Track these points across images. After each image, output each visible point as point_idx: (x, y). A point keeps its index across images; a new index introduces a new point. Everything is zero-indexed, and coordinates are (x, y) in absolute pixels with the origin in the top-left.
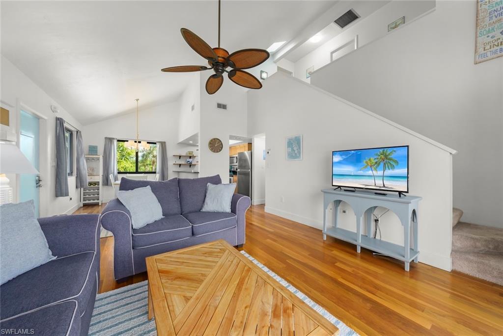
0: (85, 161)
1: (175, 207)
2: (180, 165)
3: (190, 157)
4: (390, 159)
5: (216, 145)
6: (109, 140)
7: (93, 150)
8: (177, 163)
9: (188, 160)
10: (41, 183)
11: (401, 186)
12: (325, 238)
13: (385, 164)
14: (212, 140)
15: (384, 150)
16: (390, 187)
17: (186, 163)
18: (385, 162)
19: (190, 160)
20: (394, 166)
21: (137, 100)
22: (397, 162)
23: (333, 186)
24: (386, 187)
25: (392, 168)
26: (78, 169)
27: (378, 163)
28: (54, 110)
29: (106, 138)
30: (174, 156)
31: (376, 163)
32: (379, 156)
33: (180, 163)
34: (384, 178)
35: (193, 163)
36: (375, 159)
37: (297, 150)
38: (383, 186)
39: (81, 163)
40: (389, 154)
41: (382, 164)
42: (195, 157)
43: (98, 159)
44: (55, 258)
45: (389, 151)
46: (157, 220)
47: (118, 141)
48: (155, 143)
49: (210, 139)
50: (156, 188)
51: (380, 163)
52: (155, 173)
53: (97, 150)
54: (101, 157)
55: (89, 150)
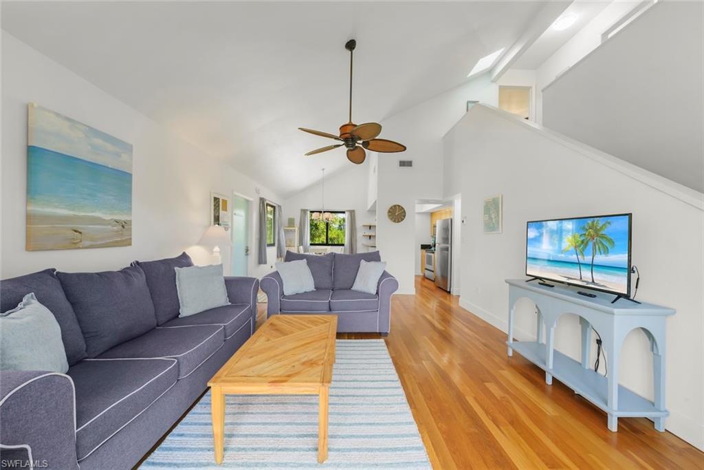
0: (283, 233)
1: (327, 282)
2: (370, 236)
4: (603, 236)
5: (397, 214)
6: (304, 211)
7: (291, 222)
8: (366, 234)
10: (249, 252)
11: (618, 283)
12: (510, 354)
13: (594, 244)
14: (391, 208)
15: (593, 222)
16: (602, 284)
18: (595, 241)
20: (607, 248)
21: (323, 169)
22: (611, 242)
23: (527, 275)
24: (596, 284)
25: (604, 253)
26: (279, 240)
27: (585, 242)
28: (258, 191)
29: (302, 210)
30: (364, 226)
31: (583, 242)
32: (587, 230)
33: (370, 234)
34: (594, 268)
36: (581, 236)
37: (495, 217)
38: (591, 281)
39: (281, 236)
40: (601, 228)
41: (591, 244)
43: (295, 231)
44: (230, 304)
45: (601, 222)
46: (307, 291)
47: (312, 212)
48: (344, 212)
49: (390, 207)
50: (311, 261)
51: (587, 242)
52: (344, 246)
53: (294, 223)
54: (297, 229)
55: (289, 222)
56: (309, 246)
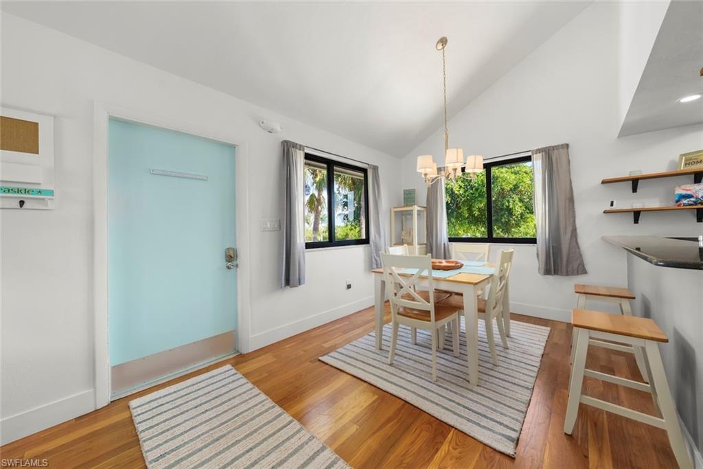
2: (637, 215)
3: (697, 177)
17: (672, 205)
19: (699, 190)
28: (267, 128)
33: (637, 205)
48: (528, 159)
52: (536, 243)
53: (414, 198)
54: (416, 208)
55: (404, 199)
56: (444, 244)
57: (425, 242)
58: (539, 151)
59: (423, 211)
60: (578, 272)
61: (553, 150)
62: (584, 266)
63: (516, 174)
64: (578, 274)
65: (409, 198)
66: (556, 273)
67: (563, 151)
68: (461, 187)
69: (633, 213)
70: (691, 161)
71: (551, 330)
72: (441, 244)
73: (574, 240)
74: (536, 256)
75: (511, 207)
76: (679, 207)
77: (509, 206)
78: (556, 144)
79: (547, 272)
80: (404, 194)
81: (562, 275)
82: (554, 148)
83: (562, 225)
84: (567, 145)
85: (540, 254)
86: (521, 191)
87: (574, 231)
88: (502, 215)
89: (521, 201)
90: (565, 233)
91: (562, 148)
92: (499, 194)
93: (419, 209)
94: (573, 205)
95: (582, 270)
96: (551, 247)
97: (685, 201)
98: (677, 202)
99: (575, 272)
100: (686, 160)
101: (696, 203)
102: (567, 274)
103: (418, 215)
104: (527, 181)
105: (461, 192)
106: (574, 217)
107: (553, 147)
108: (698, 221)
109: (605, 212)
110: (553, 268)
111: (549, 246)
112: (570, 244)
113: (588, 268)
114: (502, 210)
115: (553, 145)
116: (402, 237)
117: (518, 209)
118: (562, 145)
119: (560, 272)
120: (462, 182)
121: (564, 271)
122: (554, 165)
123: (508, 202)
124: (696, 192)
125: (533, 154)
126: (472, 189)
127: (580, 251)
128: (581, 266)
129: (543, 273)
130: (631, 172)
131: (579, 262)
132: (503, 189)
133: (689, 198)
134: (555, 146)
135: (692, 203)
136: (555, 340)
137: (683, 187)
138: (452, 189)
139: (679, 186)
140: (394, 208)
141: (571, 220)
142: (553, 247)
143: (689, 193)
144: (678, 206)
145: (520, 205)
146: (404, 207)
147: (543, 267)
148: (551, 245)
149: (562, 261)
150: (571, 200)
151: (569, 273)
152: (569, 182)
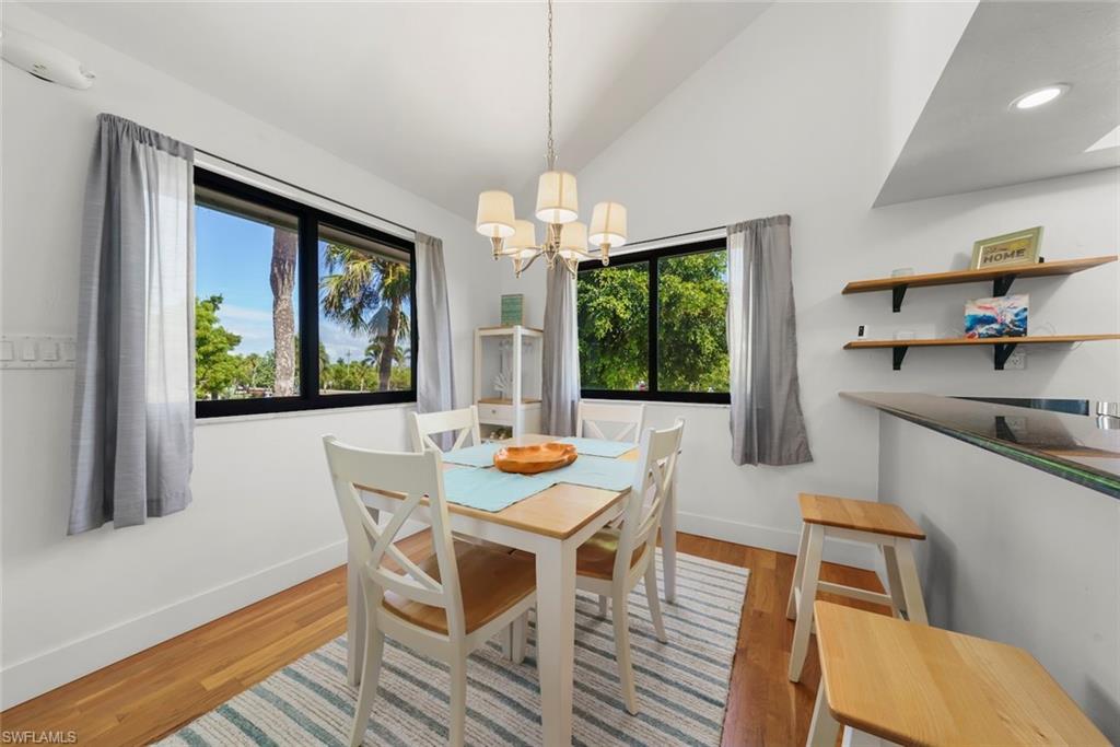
2: (899, 353)
3: (1001, 284)
7: (511, 309)
8: (867, 338)
9: (973, 310)
17: (956, 335)
19: (1006, 308)
30: (849, 290)
33: (903, 335)
35: (1034, 332)
42: (1060, 272)
52: (729, 402)
53: (521, 311)
54: (519, 331)
55: (503, 312)
56: (573, 402)
57: (540, 399)
58: (740, 227)
59: (538, 338)
60: (797, 459)
61: (765, 226)
62: (807, 448)
63: (706, 292)
64: (797, 462)
65: (510, 312)
66: (762, 458)
67: (780, 229)
68: (627, 308)
69: (891, 350)
70: (994, 254)
71: (750, 574)
72: (566, 401)
73: (794, 400)
74: (728, 428)
75: (698, 342)
76: (971, 341)
77: (696, 340)
78: (770, 216)
79: (748, 458)
80: (503, 304)
81: (770, 464)
82: (766, 222)
83: (774, 372)
84: (788, 218)
85: (736, 423)
86: (712, 320)
87: (794, 380)
88: (686, 355)
89: (712, 333)
90: (779, 384)
91: (780, 223)
92: (682, 321)
93: (527, 332)
94: (794, 334)
95: (803, 455)
96: (755, 412)
97: (982, 330)
98: (968, 330)
99: (794, 457)
100: (985, 253)
101: (1000, 333)
102: (780, 462)
103: (523, 344)
104: (721, 303)
105: (627, 316)
106: (795, 355)
107: (764, 220)
108: (996, 368)
109: (848, 347)
110: (756, 450)
111: (751, 410)
112: (787, 406)
113: (814, 450)
114: (685, 345)
115: (764, 217)
116: (497, 388)
117: (709, 345)
118: (780, 217)
119: (767, 457)
120: (629, 299)
121: (775, 457)
122: (765, 255)
123: (695, 335)
124: (1002, 312)
125: (729, 234)
126: (643, 313)
127: (802, 420)
128: (802, 449)
129: (739, 462)
130: (894, 271)
131: (799, 439)
132: (687, 315)
133: (989, 324)
134: (768, 219)
135: (993, 333)
136: (757, 606)
137: (980, 302)
138: (614, 311)
139: (974, 300)
140: (481, 329)
141: (791, 363)
142: (758, 410)
143: (988, 313)
144: (970, 337)
145: (712, 339)
146: (502, 327)
147: (740, 449)
148: (755, 408)
149: (771, 438)
150: (791, 322)
151: (784, 460)
152: (788, 291)
